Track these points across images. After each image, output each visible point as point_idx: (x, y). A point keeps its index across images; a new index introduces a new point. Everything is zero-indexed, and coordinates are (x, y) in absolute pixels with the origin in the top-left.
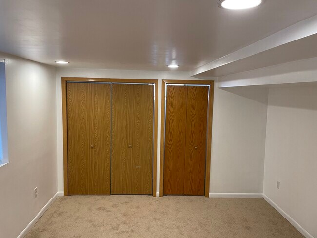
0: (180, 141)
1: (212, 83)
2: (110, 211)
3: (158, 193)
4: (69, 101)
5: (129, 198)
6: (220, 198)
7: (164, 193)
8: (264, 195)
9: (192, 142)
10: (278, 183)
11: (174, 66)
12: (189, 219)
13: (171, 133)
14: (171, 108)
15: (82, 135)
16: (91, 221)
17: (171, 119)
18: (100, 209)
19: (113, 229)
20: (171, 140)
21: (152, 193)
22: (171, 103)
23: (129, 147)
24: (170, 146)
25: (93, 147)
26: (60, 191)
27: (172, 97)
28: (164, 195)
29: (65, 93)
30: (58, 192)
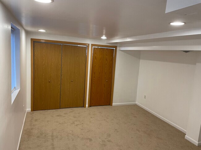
0: (99, 77)
1: (116, 47)
2: (65, 116)
3: (87, 105)
4: (35, 53)
5: (72, 109)
6: (117, 106)
7: (90, 106)
8: (137, 103)
9: (105, 78)
10: (145, 96)
11: (104, 37)
12: (108, 116)
13: (95, 73)
14: (95, 60)
15: (43, 75)
16: (57, 122)
17: (95, 66)
18: (58, 116)
19: (72, 124)
20: (94, 77)
21: (84, 106)
22: (96, 57)
23: (72, 81)
24: (94, 80)
25: (50, 82)
26: (29, 109)
27: (96, 53)
28: (90, 107)
29: (33, 49)
30: (27, 109)
